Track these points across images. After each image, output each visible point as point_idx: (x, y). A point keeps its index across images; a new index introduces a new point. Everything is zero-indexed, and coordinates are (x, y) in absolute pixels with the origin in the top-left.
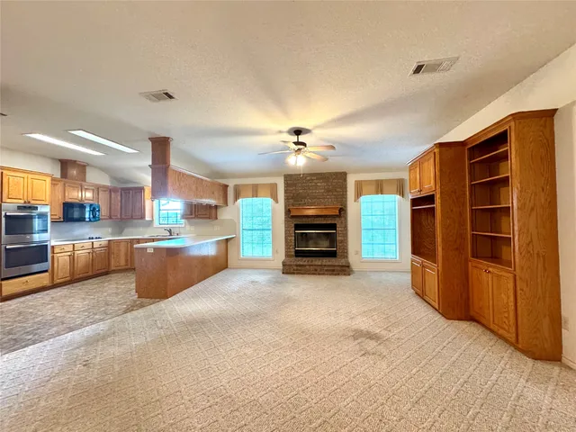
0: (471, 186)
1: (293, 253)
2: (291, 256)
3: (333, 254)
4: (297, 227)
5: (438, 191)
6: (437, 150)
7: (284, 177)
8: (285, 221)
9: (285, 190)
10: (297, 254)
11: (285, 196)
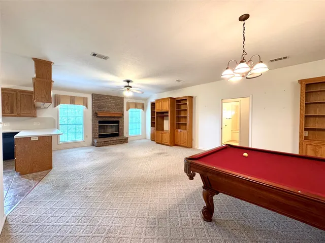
0: (176, 110)
1: (98, 136)
2: (96, 138)
3: (117, 135)
4: (100, 122)
6: (170, 99)
7: (92, 95)
8: (92, 119)
9: (92, 102)
10: (101, 136)
11: (92, 105)
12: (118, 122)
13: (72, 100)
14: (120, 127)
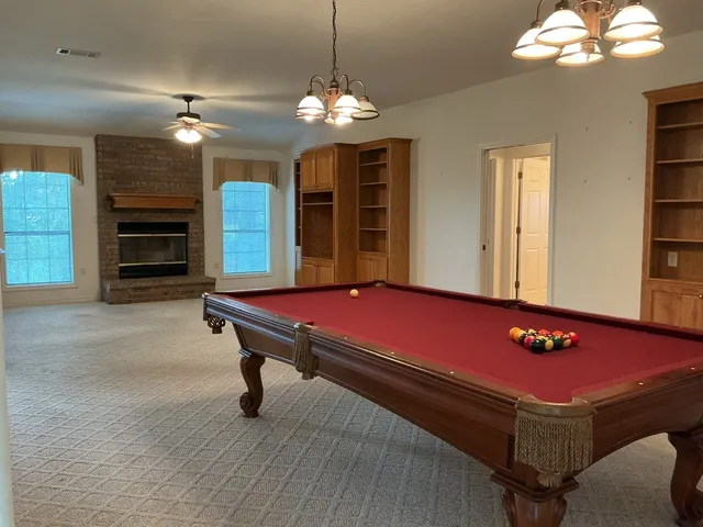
0: (361, 187)
1: (117, 273)
2: (111, 277)
3: (182, 271)
4: (123, 228)
5: (336, 189)
6: (336, 150)
7: (97, 139)
8: (99, 217)
9: (97, 162)
10: (125, 273)
11: (98, 174)
12: (183, 227)
13: (37, 160)
14: (192, 245)
